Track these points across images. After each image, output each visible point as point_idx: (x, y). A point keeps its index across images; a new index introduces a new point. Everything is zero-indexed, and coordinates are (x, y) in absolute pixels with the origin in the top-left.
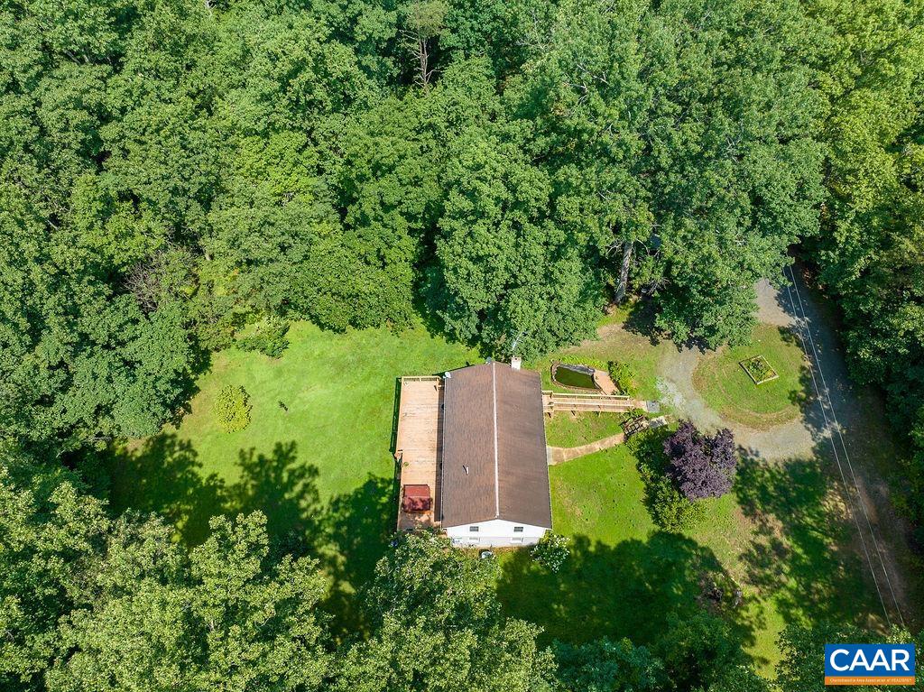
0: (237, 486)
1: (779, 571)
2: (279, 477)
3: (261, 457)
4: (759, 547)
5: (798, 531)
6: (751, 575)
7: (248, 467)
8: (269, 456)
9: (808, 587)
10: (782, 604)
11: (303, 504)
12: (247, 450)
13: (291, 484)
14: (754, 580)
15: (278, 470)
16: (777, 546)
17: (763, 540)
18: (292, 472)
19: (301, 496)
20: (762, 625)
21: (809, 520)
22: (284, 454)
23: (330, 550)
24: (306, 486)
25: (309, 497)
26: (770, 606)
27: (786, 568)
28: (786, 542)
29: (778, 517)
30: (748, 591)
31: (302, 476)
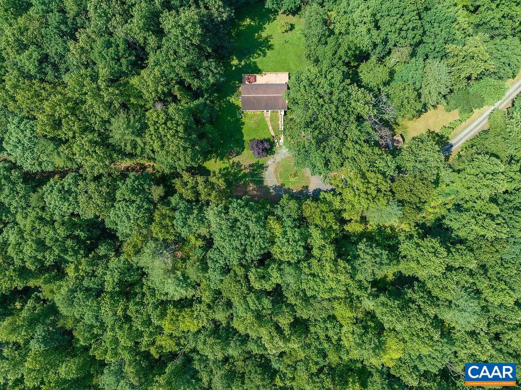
0: (261, 36)
1: (235, 169)
2: (263, 47)
3: (270, 41)
4: (241, 166)
5: (245, 175)
6: (234, 163)
7: (266, 38)
8: (270, 43)
9: (231, 175)
10: (228, 168)
11: (255, 55)
12: (272, 37)
13: (261, 50)
14: (233, 163)
15: (265, 47)
16: (241, 170)
17: (243, 167)
18: (265, 50)
19: (257, 54)
20: (223, 163)
21: (247, 179)
22: (270, 47)
23: (243, 63)
24: (260, 54)
25: (257, 56)
26: (227, 165)
27: (236, 171)
28: (242, 172)
29: (248, 172)
30: (231, 161)
31: (263, 53)
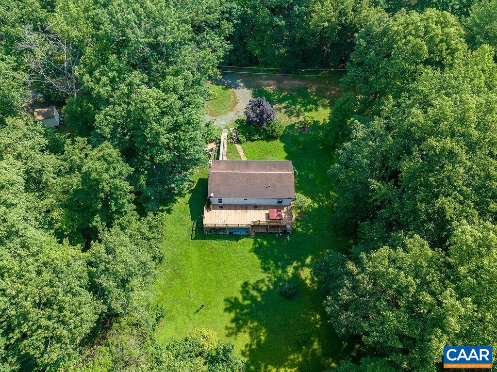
0: (251, 334)
1: (294, 109)
2: (247, 306)
3: (232, 321)
4: (286, 112)
5: (280, 101)
6: (296, 116)
7: (239, 329)
8: (232, 315)
9: (300, 103)
10: (306, 110)
11: (265, 289)
12: (226, 332)
13: (253, 298)
14: (298, 116)
15: (242, 307)
16: (285, 107)
17: (283, 111)
18: (245, 298)
19: (259, 291)
20: (313, 118)
21: (276, 97)
22: (232, 305)
23: (290, 270)
24: (254, 288)
25: (261, 285)
26: (306, 114)
27: (293, 107)
28: (284, 105)
29: (275, 105)
30: (301, 118)
31: (247, 292)
